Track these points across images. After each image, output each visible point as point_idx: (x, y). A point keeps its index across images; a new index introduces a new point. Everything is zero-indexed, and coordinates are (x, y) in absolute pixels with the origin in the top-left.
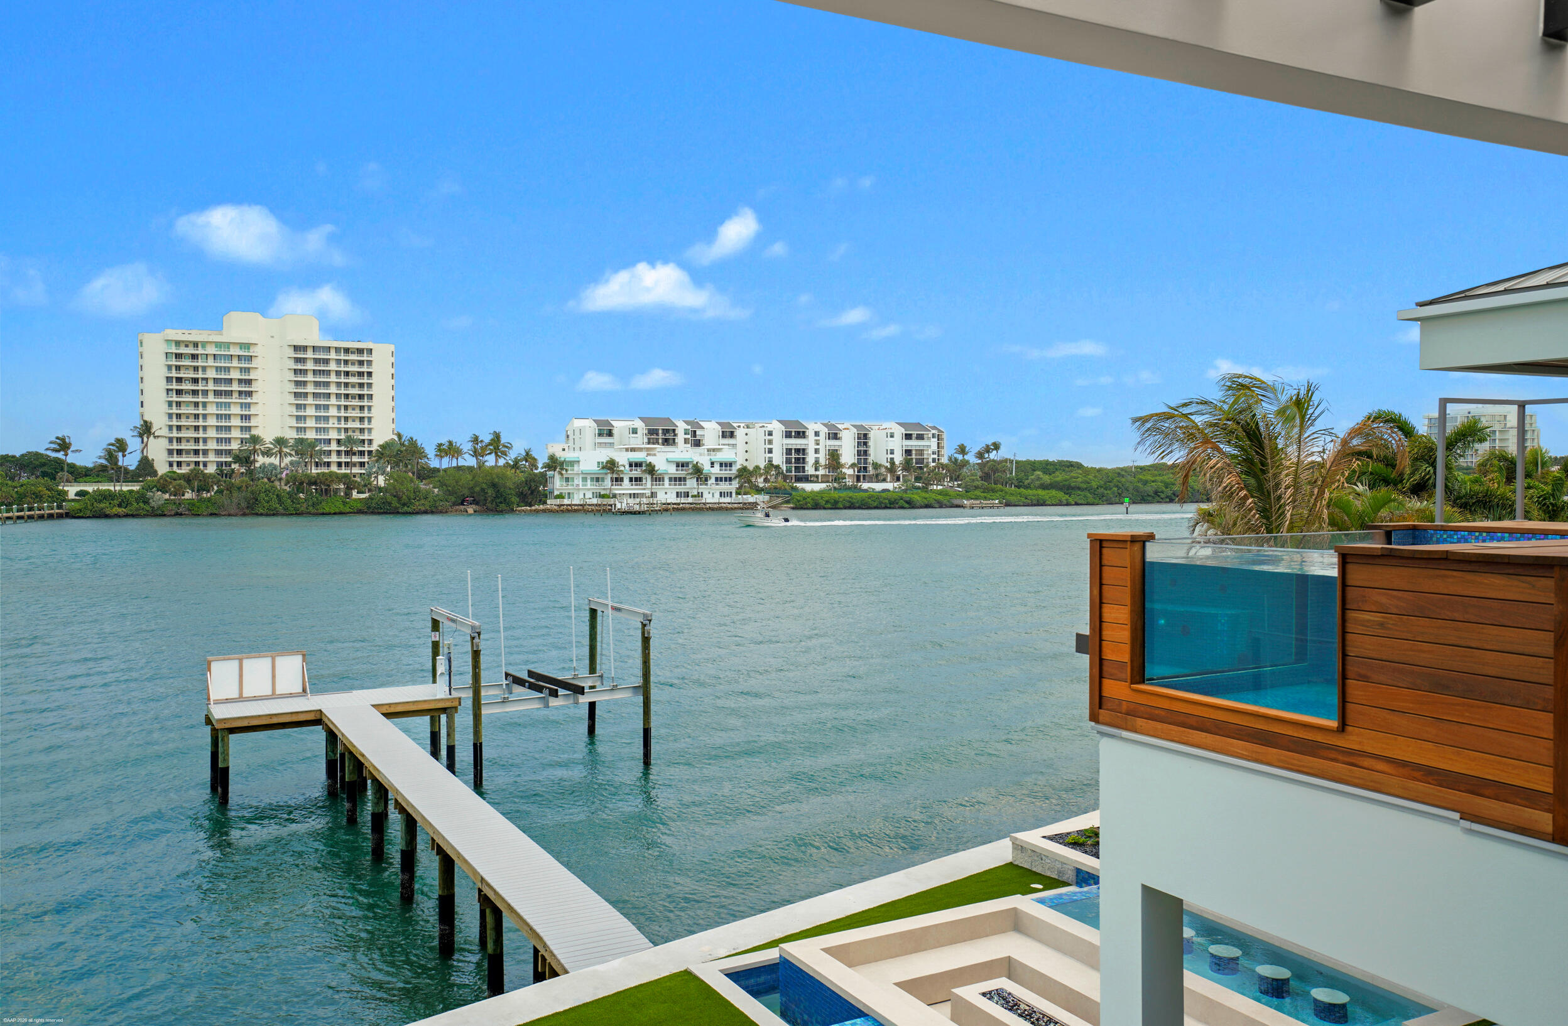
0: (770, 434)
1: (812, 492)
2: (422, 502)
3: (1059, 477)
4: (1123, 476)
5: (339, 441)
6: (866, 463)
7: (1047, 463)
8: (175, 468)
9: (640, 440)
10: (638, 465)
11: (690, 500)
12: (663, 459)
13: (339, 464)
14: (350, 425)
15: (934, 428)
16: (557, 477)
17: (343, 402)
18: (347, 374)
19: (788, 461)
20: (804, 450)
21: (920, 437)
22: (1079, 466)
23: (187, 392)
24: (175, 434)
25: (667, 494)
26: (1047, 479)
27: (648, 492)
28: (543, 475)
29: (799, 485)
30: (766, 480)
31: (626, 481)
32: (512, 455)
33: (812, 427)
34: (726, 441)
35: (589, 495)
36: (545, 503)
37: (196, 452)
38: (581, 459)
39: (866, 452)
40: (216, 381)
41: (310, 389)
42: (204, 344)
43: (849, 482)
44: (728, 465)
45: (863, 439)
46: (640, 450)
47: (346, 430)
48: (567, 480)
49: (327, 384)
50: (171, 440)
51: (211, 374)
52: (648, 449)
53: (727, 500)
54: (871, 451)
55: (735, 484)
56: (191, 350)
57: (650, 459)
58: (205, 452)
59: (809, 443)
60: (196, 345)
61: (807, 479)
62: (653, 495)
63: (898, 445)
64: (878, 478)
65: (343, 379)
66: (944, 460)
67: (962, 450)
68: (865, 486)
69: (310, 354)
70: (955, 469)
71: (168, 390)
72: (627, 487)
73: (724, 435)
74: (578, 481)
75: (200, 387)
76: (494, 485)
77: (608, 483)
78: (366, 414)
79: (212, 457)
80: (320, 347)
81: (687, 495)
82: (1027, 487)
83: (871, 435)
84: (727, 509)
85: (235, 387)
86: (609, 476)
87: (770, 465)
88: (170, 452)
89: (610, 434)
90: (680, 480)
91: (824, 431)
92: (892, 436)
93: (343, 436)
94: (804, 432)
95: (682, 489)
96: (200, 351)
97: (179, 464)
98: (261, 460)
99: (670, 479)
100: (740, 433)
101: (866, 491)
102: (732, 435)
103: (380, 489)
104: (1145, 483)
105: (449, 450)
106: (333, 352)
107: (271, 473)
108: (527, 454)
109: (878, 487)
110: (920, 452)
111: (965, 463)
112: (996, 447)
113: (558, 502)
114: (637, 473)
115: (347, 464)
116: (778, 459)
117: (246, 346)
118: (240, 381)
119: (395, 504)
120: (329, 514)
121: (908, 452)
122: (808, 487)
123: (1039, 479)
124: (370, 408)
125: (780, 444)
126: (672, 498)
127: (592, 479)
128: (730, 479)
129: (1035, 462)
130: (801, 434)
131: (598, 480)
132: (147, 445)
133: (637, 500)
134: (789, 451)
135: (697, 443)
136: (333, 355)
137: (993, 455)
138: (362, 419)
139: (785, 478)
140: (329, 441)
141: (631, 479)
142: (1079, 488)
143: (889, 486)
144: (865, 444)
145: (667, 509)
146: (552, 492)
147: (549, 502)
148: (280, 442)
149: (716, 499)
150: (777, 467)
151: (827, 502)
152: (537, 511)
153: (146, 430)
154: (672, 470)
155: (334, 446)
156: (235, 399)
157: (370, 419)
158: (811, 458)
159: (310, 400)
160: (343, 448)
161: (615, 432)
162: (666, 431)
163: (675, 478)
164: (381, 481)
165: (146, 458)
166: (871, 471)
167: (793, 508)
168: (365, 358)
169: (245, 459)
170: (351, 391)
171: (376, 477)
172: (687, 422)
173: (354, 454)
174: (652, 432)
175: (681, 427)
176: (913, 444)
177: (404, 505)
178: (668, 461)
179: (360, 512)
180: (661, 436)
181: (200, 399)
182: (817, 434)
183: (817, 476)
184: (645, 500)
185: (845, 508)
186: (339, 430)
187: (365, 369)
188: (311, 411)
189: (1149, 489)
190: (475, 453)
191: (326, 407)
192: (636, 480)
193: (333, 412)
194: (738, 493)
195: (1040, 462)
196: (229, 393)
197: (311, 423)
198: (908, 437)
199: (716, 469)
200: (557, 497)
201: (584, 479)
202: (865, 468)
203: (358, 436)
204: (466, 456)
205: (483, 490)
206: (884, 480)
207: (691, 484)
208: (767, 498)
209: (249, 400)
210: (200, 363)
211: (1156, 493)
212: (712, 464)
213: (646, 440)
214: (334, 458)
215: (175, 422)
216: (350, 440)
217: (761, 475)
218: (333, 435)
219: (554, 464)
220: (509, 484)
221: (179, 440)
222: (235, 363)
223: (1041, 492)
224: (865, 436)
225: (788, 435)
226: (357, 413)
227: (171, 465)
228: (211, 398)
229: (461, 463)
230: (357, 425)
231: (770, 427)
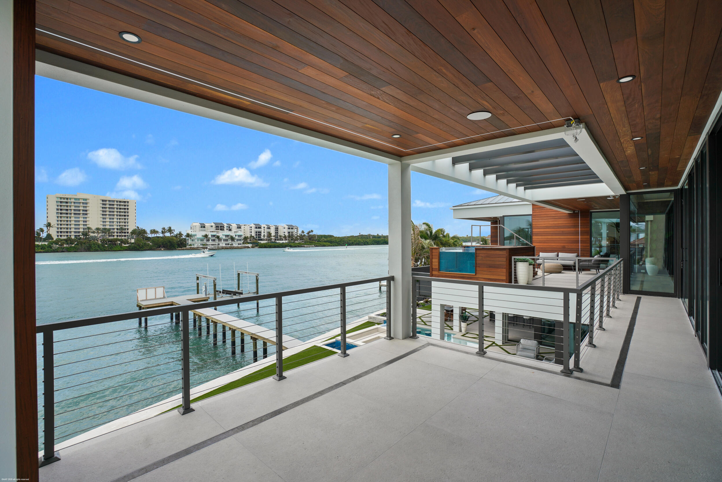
0: (251, 227)
1: (264, 243)
2: (147, 247)
3: (329, 239)
4: (344, 239)
5: (117, 229)
6: (277, 235)
7: (325, 236)
8: (59, 237)
9: (214, 229)
10: (214, 236)
11: (229, 246)
12: (221, 234)
13: (117, 236)
14: (121, 224)
15: (296, 226)
16: (190, 239)
17: (119, 217)
18: (120, 209)
19: (256, 235)
20: (261, 232)
21: (292, 229)
22: (333, 236)
23: (64, 213)
24: (59, 226)
25: (223, 244)
26: (325, 240)
27: (217, 244)
28: (185, 239)
29: (259, 241)
30: (250, 240)
31: (210, 241)
32: (175, 233)
33: (263, 226)
34: (238, 229)
35: (199, 245)
36: (186, 247)
37: (67, 232)
38: (197, 234)
39: (277, 233)
40: (74, 210)
41: (108, 213)
42: (70, 199)
43: (273, 240)
44: (240, 236)
45: (277, 229)
46: (215, 232)
47: (120, 226)
48: (193, 240)
49: (113, 212)
50: (58, 228)
51: (73, 208)
52: (217, 231)
53: (240, 246)
54: (279, 232)
55: (242, 241)
56: (65, 200)
57: (218, 234)
58: (70, 232)
59: (262, 230)
60: (67, 199)
61: (261, 240)
62: (219, 244)
63: (286, 231)
64: (281, 239)
65: (119, 210)
66: (299, 235)
67: (303, 232)
68: (278, 242)
69: (107, 202)
70: (302, 237)
71: (57, 213)
72: (211, 242)
73: (238, 228)
74: (196, 241)
75: (69, 212)
76: (170, 242)
77: (205, 241)
78: (126, 221)
79: (73, 234)
80: (111, 200)
81: (228, 244)
82: (321, 242)
83: (279, 228)
84: (240, 248)
85: (81, 212)
86: (206, 239)
87: (251, 236)
88: (58, 232)
89: (204, 227)
90: (227, 240)
91: (266, 227)
92: (285, 228)
93: (119, 227)
94: (261, 227)
95: (227, 243)
96: (69, 201)
97: (61, 236)
98: (91, 234)
99: (224, 240)
100: (242, 227)
101: (278, 243)
102: (240, 228)
103: (133, 243)
104: (350, 240)
105: (154, 232)
106: (115, 202)
107: (95, 238)
108: (180, 233)
109: (281, 242)
110: (292, 233)
111: (304, 235)
112: (312, 231)
113: (190, 246)
114: (214, 238)
115: (120, 236)
116: (253, 234)
117: (86, 200)
118: (83, 210)
119: (138, 247)
120: (116, 251)
121: (289, 233)
122: (262, 242)
123: (324, 240)
124: (128, 219)
125: (254, 230)
126: (224, 245)
127: (200, 240)
128: (241, 240)
129: (322, 235)
130: (260, 228)
131: (202, 240)
132: (49, 229)
133: (214, 246)
134: (256, 232)
135: (230, 230)
136: (115, 203)
137: (311, 234)
138: (125, 222)
139: (255, 239)
140: (114, 229)
141: (212, 240)
142: (334, 242)
143: (284, 242)
144: (277, 230)
145: (223, 248)
146: (188, 244)
147: (187, 247)
148: (98, 229)
149: (237, 245)
150: (253, 237)
151: (268, 246)
152: (183, 249)
153: (49, 225)
154: (224, 237)
155: (116, 230)
156: (81, 216)
157: (128, 222)
158: (262, 234)
159: (107, 216)
160: (119, 231)
161: (206, 227)
162: (221, 227)
163: (225, 240)
164: (133, 241)
165: (49, 234)
166: (279, 238)
167: (259, 248)
168: (126, 204)
169: (85, 234)
170: (121, 214)
171: (131, 240)
172: (227, 224)
173: (122, 233)
174: (217, 227)
175: (225, 225)
176: (290, 230)
177: (141, 248)
178: (223, 235)
179: (126, 250)
180: (219, 228)
181: (69, 215)
182: (264, 227)
183: (264, 239)
184: (217, 246)
185: (273, 248)
186: (117, 225)
187: (126, 207)
188: (108, 220)
189: (351, 242)
190: (163, 233)
191: (113, 219)
192: (213, 240)
193: (115, 220)
194: (243, 244)
195: (323, 235)
196: (79, 214)
197: (108, 223)
198: (289, 228)
199: (237, 237)
200: (189, 245)
201: (198, 240)
202: (277, 237)
203: (124, 227)
204: (160, 234)
205: (166, 243)
206: (283, 240)
207: (230, 242)
208: (251, 245)
209: (86, 216)
210: (69, 204)
211: (352, 243)
212: (236, 236)
213: (215, 229)
214: (116, 234)
215: (59, 223)
216: (122, 229)
217: (249, 239)
218: (115, 227)
219: (188, 235)
220: (175, 241)
221: (61, 228)
222: (81, 205)
223: (324, 243)
224: (277, 228)
225: (256, 228)
226: (123, 221)
227: (58, 236)
228: (73, 215)
229: (158, 235)
230: (124, 224)
231: (251, 226)
